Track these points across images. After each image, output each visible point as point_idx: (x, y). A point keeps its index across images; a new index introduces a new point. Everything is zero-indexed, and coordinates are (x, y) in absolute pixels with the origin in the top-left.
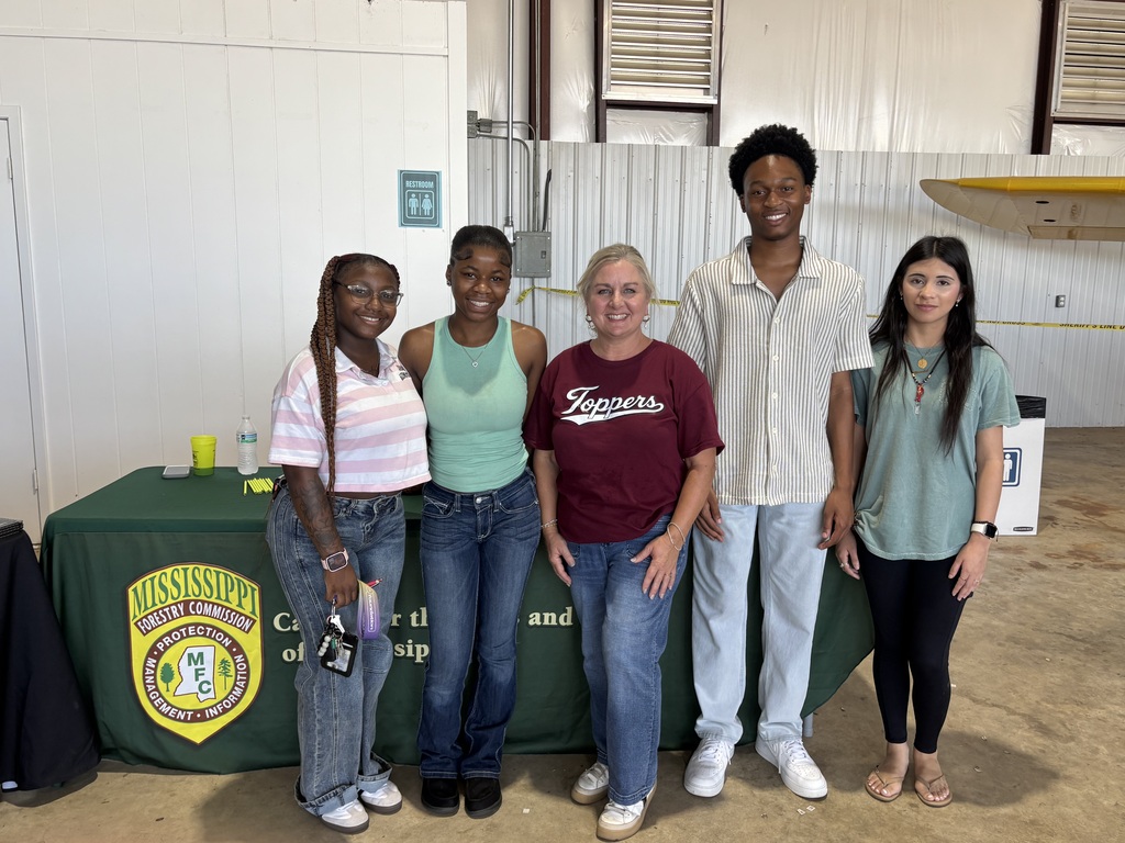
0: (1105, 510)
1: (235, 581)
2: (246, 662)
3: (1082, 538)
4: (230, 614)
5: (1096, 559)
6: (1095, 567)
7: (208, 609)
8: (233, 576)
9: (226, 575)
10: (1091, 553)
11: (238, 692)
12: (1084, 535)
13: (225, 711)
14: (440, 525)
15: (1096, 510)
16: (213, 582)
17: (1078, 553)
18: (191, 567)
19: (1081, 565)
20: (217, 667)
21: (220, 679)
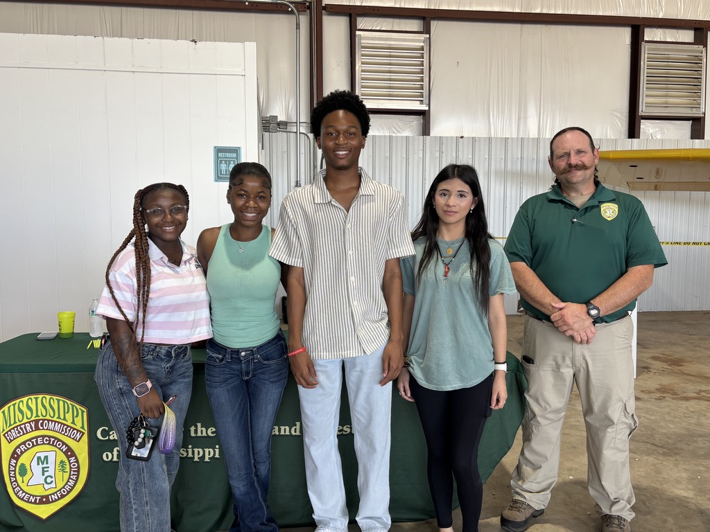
0: (682, 362)
1: (70, 406)
2: (77, 461)
3: (666, 380)
4: (66, 429)
5: (675, 394)
6: (674, 399)
7: (51, 425)
8: (69, 402)
9: (64, 402)
10: (671, 390)
11: (71, 483)
12: (668, 378)
13: (63, 496)
14: (217, 369)
15: (677, 362)
16: (56, 408)
17: (663, 390)
18: (41, 396)
19: (664, 397)
20: (57, 466)
21: (59, 474)
